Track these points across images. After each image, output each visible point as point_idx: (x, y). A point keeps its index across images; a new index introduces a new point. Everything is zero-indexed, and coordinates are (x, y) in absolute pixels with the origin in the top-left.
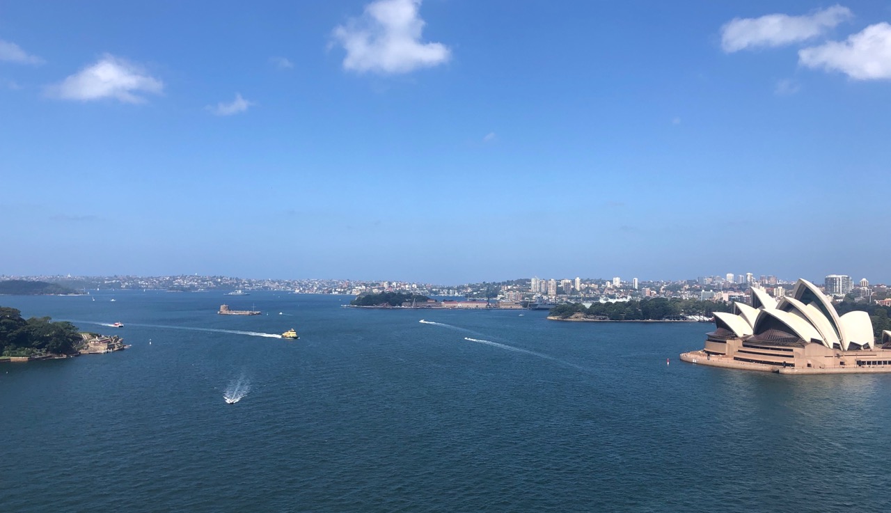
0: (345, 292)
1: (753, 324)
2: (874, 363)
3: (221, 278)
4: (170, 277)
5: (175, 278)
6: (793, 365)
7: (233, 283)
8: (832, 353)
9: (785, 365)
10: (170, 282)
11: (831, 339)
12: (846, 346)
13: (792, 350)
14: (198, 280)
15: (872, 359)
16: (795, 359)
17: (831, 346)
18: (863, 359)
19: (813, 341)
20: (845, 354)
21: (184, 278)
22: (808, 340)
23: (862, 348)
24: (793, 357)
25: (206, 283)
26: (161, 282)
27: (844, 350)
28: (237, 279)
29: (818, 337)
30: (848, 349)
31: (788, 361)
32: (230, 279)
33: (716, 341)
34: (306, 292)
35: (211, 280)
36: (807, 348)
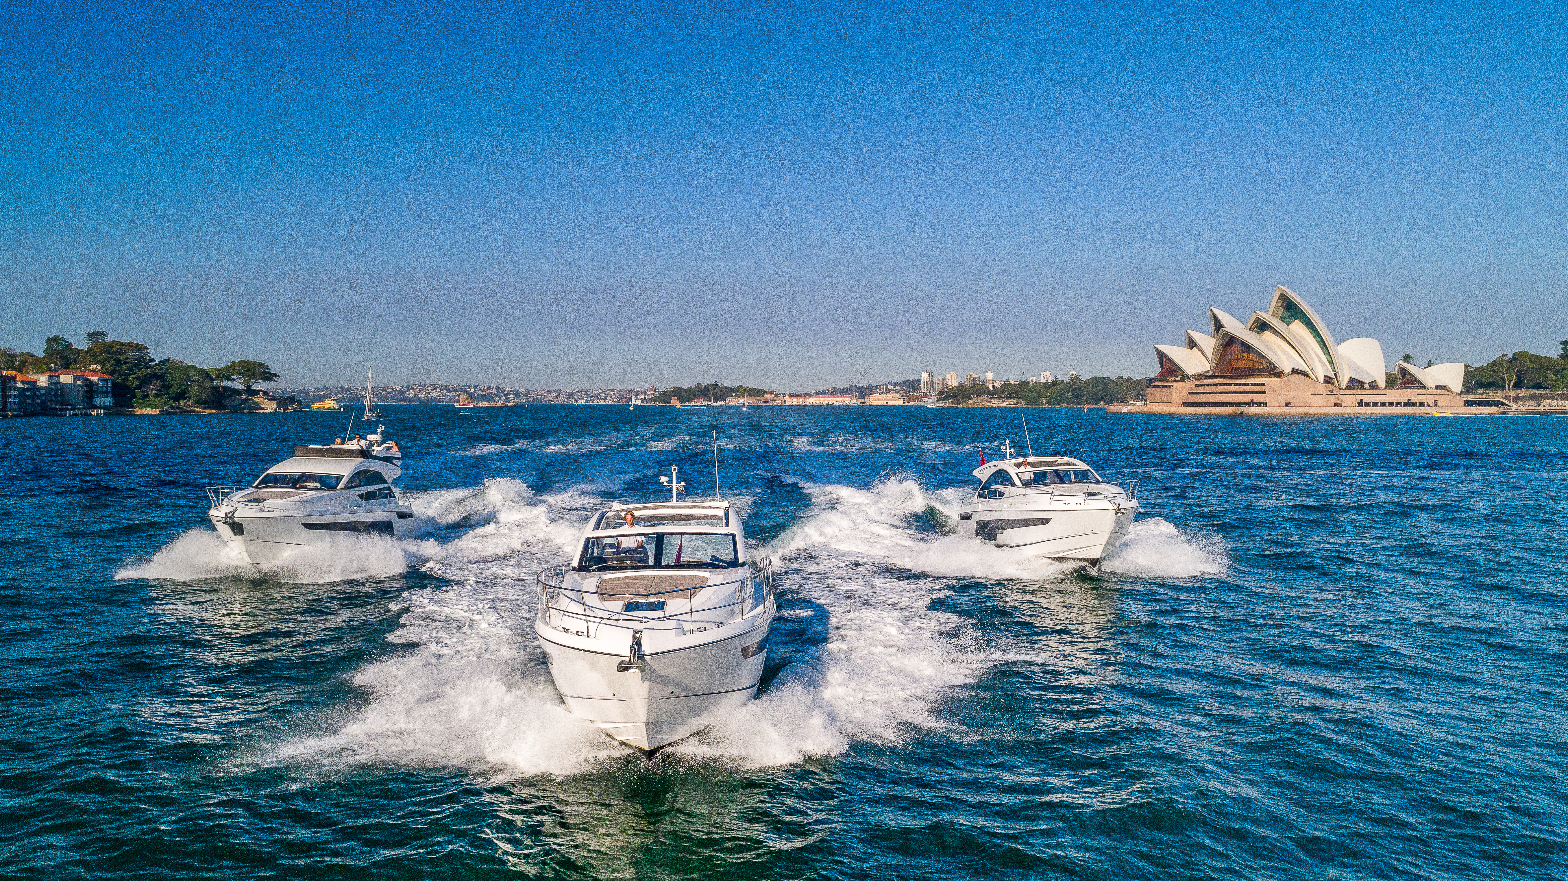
1: (1210, 357)
2: (1383, 404)
3: (475, 387)
4: (403, 387)
5: (409, 388)
6: (1265, 404)
7: (492, 393)
8: (1322, 388)
9: (1252, 403)
10: (401, 392)
11: (1321, 370)
12: (1344, 382)
13: (1263, 384)
14: (441, 389)
15: (1379, 399)
16: (1267, 395)
17: (1323, 380)
18: (1367, 398)
19: (1295, 371)
20: (1341, 391)
21: (422, 387)
22: (1287, 370)
23: (1367, 386)
24: (1264, 393)
25: (453, 393)
26: (390, 393)
27: (1340, 388)
28: (497, 388)
29: (1303, 367)
30: (1348, 387)
31: (1257, 398)
32: (489, 388)
33: (1159, 386)
34: (596, 402)
35: (461, 390)
36: (1284, 380)
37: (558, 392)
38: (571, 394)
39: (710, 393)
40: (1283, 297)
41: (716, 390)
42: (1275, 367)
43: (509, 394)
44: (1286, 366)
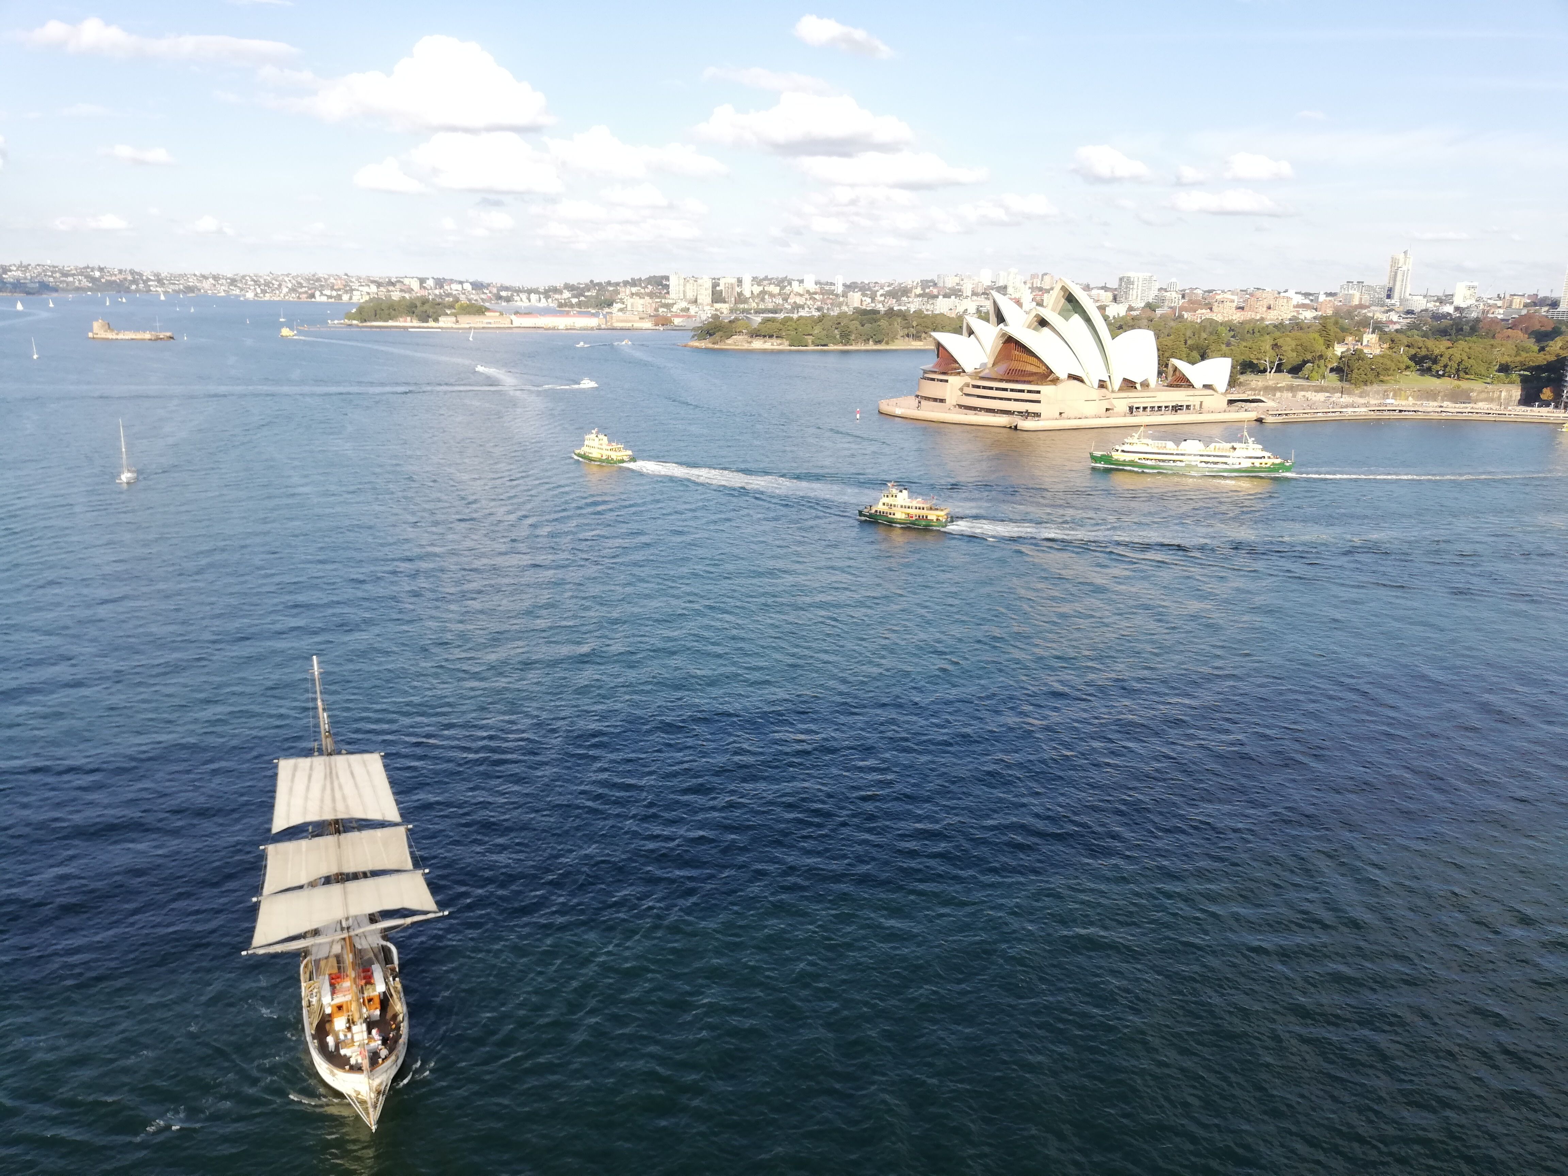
0: (339, 297)
1: (988, 350)
2: (1152, 408)
3: (101, 270)
5: (6, 270)
6: (1037, 415)
7: (125, 279)
8: (1095, 393)
9: (1026, 415)
11: (1096, 372)
13: (1039, 392)
14: (53, 273)
15: (1150, 402)
16: (1042, 404)
17: (1096, 385)
18: (1137, 402)
19: (1071, 377)
21: (24, 269)
22: (1064, 375)
24: (1039, 402)
25: (70, 279)
28: (132, 272)
29: (1078, 371)
31: (1031, 407)
32: (120, 271)
33: (933, 380)
34: (267, 297)
35: (81, 274)
36: (1060, 386)
37: (216, 278)
38: (233, 282)
39: (420, 309)
40: (1064, 289)
41: (426, 307)
42: (1052, 372)
43: (149, 280)
44: (1061, 372)
